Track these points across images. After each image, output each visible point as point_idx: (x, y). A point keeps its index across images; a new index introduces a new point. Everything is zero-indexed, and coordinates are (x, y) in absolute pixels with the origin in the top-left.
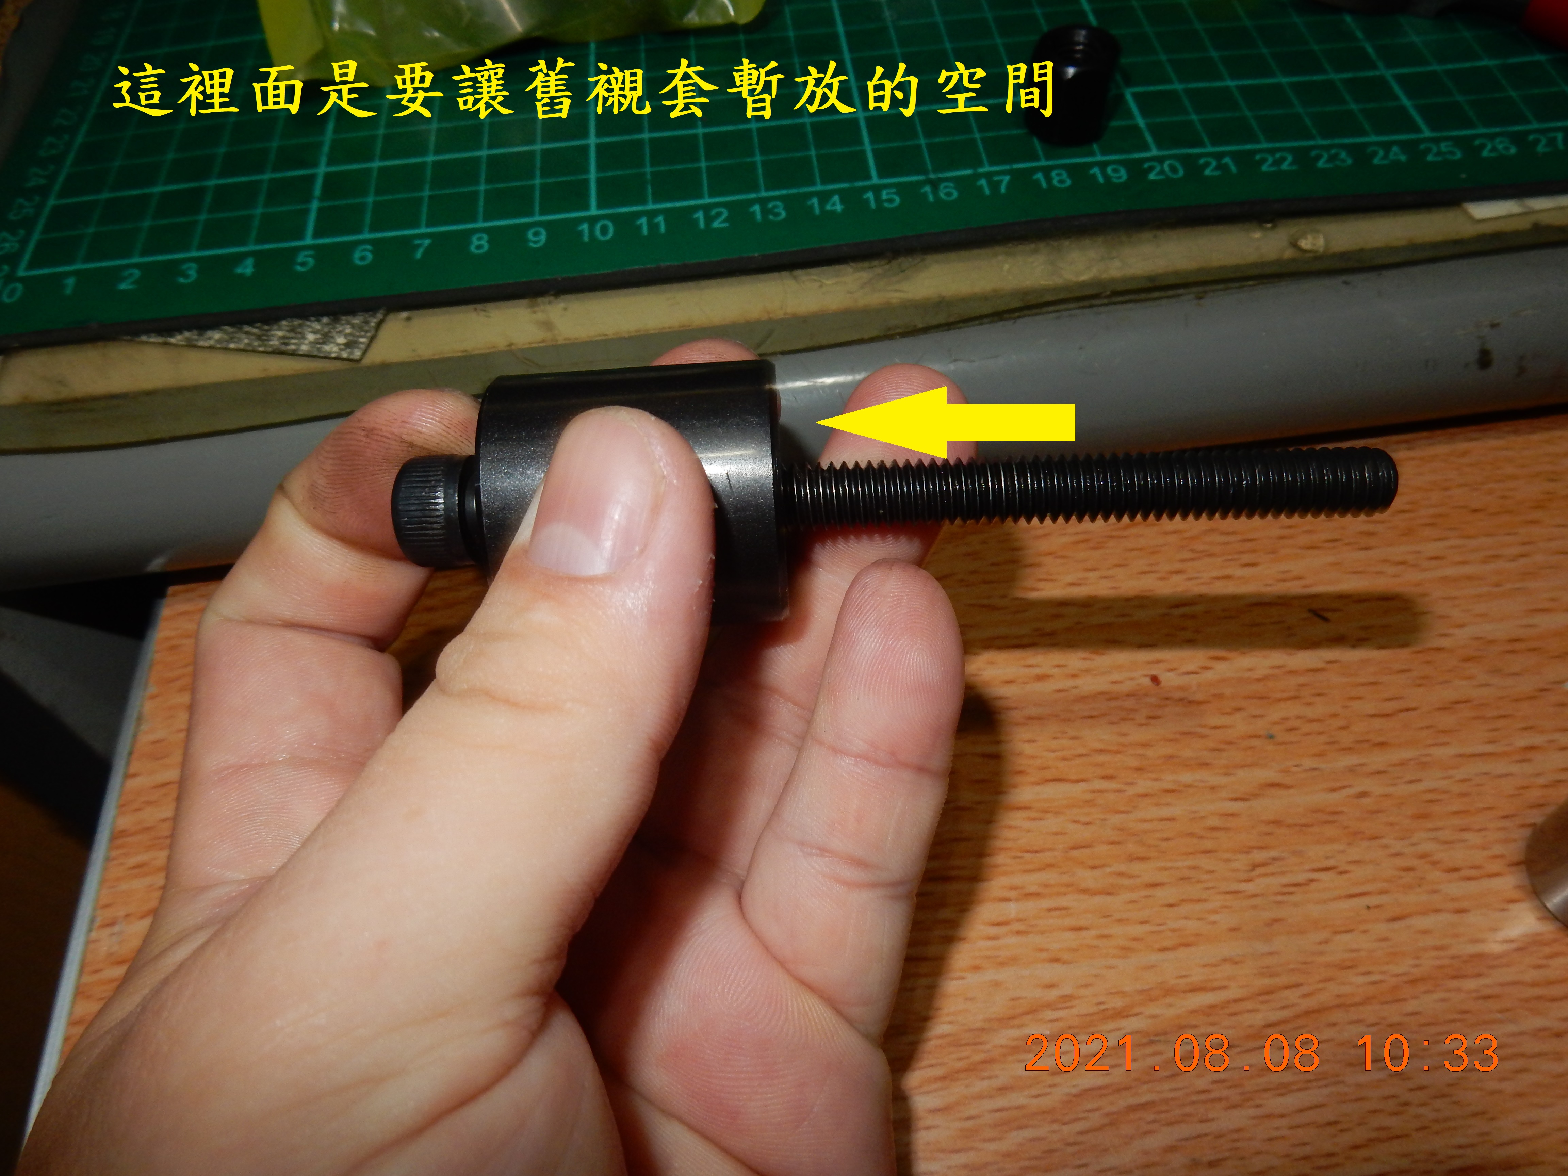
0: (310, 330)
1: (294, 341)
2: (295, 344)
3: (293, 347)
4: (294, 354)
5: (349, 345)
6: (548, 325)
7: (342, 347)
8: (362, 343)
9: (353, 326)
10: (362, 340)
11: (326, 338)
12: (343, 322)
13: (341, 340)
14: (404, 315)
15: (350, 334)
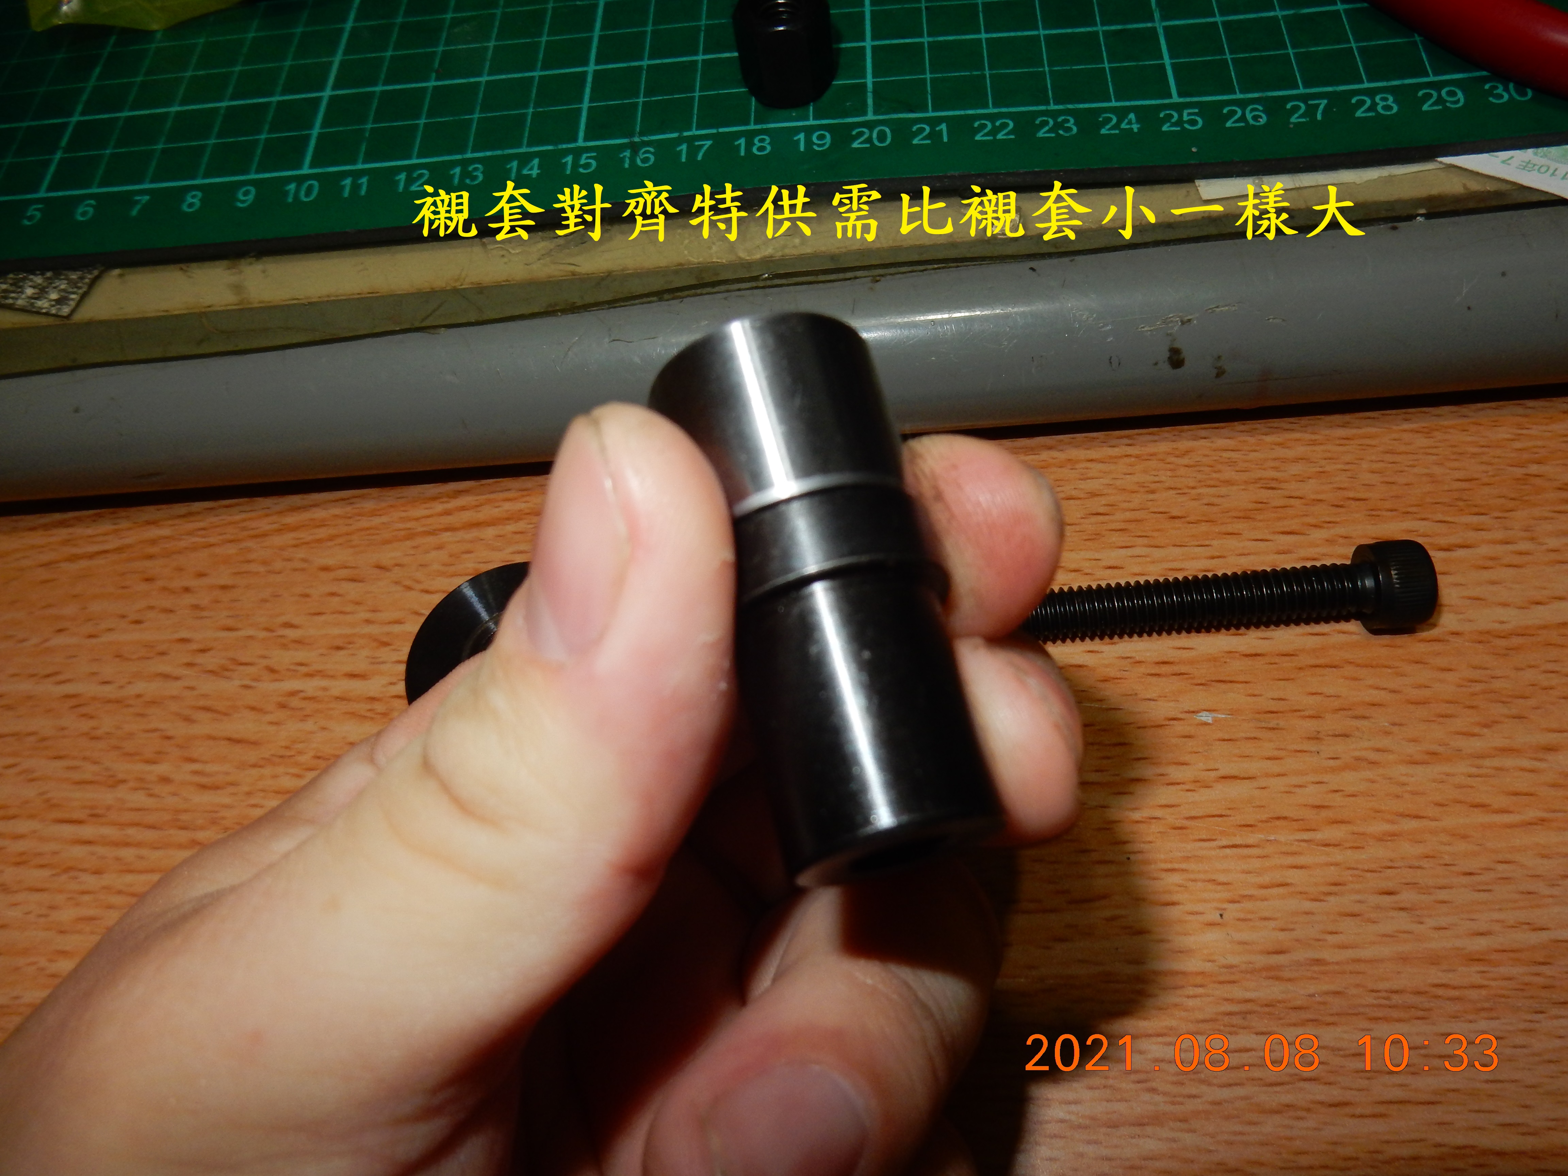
0: (30, 284)
1: (13, 295)
2: (13, 298)
3: (10, 301)
4: (11, 308)
5: (59, 302)
6: (237, 288)
7: (53, 303)
8: (73, 299)
9: (70, 282)
10: (73, 296)
11: (42, 292)
12: (62, 277)
13: (54, 296)
14: (117, 272)
15: (64, 290)
